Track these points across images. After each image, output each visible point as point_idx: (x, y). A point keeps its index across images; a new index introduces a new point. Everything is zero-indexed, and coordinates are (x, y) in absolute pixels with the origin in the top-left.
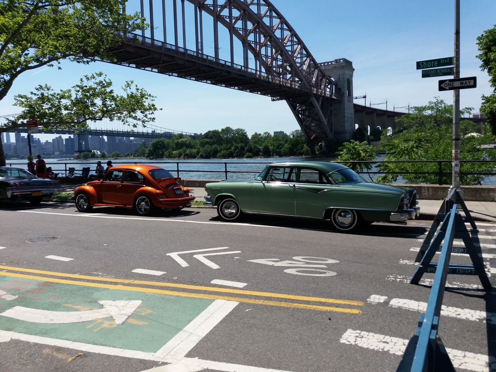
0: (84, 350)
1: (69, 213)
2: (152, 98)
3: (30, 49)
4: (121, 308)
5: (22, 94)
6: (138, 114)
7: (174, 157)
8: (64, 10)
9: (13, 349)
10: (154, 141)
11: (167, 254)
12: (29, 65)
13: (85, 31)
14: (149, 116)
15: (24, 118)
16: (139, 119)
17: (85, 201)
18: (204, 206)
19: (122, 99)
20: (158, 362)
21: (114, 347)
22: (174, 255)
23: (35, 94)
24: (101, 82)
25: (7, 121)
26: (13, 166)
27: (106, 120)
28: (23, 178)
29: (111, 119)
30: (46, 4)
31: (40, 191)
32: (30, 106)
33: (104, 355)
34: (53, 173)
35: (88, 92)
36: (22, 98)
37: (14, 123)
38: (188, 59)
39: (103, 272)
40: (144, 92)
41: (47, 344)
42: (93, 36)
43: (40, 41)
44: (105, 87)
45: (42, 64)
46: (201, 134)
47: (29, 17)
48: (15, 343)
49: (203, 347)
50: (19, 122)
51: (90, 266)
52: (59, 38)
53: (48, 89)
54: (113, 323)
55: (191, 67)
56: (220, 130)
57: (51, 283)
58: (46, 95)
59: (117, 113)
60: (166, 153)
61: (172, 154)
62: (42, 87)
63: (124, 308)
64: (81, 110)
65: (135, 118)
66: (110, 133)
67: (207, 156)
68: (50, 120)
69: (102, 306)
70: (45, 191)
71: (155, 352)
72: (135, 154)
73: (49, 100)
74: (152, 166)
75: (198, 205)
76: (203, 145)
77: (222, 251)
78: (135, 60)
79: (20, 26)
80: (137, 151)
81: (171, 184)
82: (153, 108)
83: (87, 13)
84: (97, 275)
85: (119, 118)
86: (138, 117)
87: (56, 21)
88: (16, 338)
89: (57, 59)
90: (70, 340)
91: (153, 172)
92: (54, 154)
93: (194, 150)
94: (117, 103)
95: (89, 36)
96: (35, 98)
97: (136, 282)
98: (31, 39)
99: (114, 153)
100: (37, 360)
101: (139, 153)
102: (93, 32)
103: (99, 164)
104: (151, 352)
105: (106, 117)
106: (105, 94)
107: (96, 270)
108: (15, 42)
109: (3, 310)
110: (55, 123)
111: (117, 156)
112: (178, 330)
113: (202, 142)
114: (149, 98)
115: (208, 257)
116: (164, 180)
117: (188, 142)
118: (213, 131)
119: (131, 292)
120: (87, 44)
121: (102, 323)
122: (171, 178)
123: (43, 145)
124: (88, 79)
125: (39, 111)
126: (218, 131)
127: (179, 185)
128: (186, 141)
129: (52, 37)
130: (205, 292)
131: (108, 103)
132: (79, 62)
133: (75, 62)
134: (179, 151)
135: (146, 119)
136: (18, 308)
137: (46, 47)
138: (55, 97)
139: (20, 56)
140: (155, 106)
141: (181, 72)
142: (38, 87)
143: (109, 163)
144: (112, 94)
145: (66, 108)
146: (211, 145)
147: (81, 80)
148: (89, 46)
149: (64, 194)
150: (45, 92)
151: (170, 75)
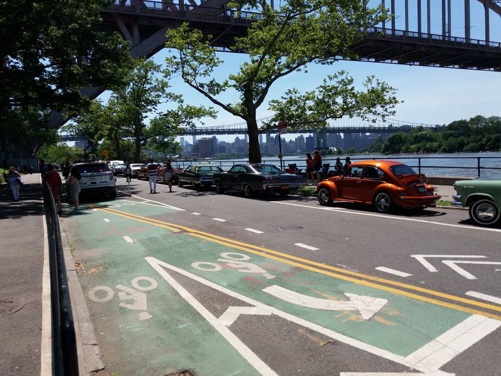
0: (334, 338)
1: (312, 206)
2: (393, 91)
3: (282, 57)
4: (367, 304)
5: (275, 99)
6: (379, 109)
7: (412, 152)
8: (311, 16)
9: (273, 323)
10: (391, 135)
11: (412, 256)
12: (282, 72)
13: (329, 32)
14: (389, 110)
15: (276, 121)
16: (379, 114)
17: (326, 195)
18: (451, 206)
19: (363, 96)
20: (409, 367)
21: (363, 341)
22: (420, 258)
23: (285, 98)
24: (343, 80)
25: (263, 124)
26: (266, 163)
27: (346, 117)
28: (275, 173)
29: (351, 116)
30: (297, 13)
31: (288, 185)
32: (281, 110)
33: (353, 347)
34: (297, 169)
35: (331, 91)
36: (275, 103)
37: (268, 125)
38: (433, 45)
39: (347, 265)
40: (385, 85)
41: (301, 324)
42: (337, 36)
43: (291, 48)
44: (347, 84)
45: (291, 70)
46: (445, 125)
47: (283, 29)
48: (275, 317)
49: (461, 364)
50: (272, 125)
51: (335, 258)
52: (307, 43)
53: (296, 93)
54: (359, 317)
55: (435, 53)
56: (468, 120)
57: (301, 268)
58: (294, 98)
59: (356, 110)
60: (403, 148)
61: (410, 148)
62: (290, 91)
63: (370, 305)
64: (323, 109)
65: (375, 113)
66: (346, 130)
67: (451, 150)
68: (296, 121)
69: (348, 299)
70: (292, 185)
71: (405, 356)
72: (370, 149)
73: (296, 102)
74: (392, 162)
75: (443, 205)
76: (446, 137)
77: (478, 260)
78: (375, 54)
79: (276, 37)
80: (372, 147)
81: (414, 181)
82: (394, 101)
83: (332, 15)
84: (342, 268)
85: (359, 115)
86: (378, 112)
87: (304, 28)
88: (276, 314)
89: (304, 63)
90: (321, 325)
91: (393, 168)
92: (296, 151)
93: (435, 144)
94: (358, 99)
95: (333, 36)
96: (284, 101)
97: (381, 280)
98: (283, 48)
99: (349, 149)
100: (294, 337)
101: (374, 148)
102: (337, 31)
103: (338, 160)
104: (400, 355)
105: (346, 115)
106: (347, 91)
107: (340, 263)
108: (270, 53)
109: (265, 287)
110: (300, 124)
111: (353, 152)
112: (429, 338)
113: (445, 134)
114: (390, 91)
115: (460, 265)
116: (406, 177)
117: (428, 135)
118: (459, 121)
119: (376, 289)
120: (331, 45)
121: (348, 315)
122: (414, 175)
123: (287, 144)
124: (331, 79)
125: (288, 114)
126: (465, 121)
127: (422, 183)
128: (427, 134)
129: (300, 43)
130: (459, 303)
131: (349, 100)
132: (323, 64)
133: (320, 64)
134: (418, 145)
135: (386, 113)
136: (275, 287)
137: (295, 54)
138: (301, 99)
139: (274, 65)
140: (397, 99)
141: (423, 60)
142: (287, 91)
143: (348, 160)
144: (353, 91)
145: (310, 109)
146: (456, 137)
147: (325, 80)
148: (333, 47)
149: (307, 188)
150: (293, 95)
151: (411, 65)
